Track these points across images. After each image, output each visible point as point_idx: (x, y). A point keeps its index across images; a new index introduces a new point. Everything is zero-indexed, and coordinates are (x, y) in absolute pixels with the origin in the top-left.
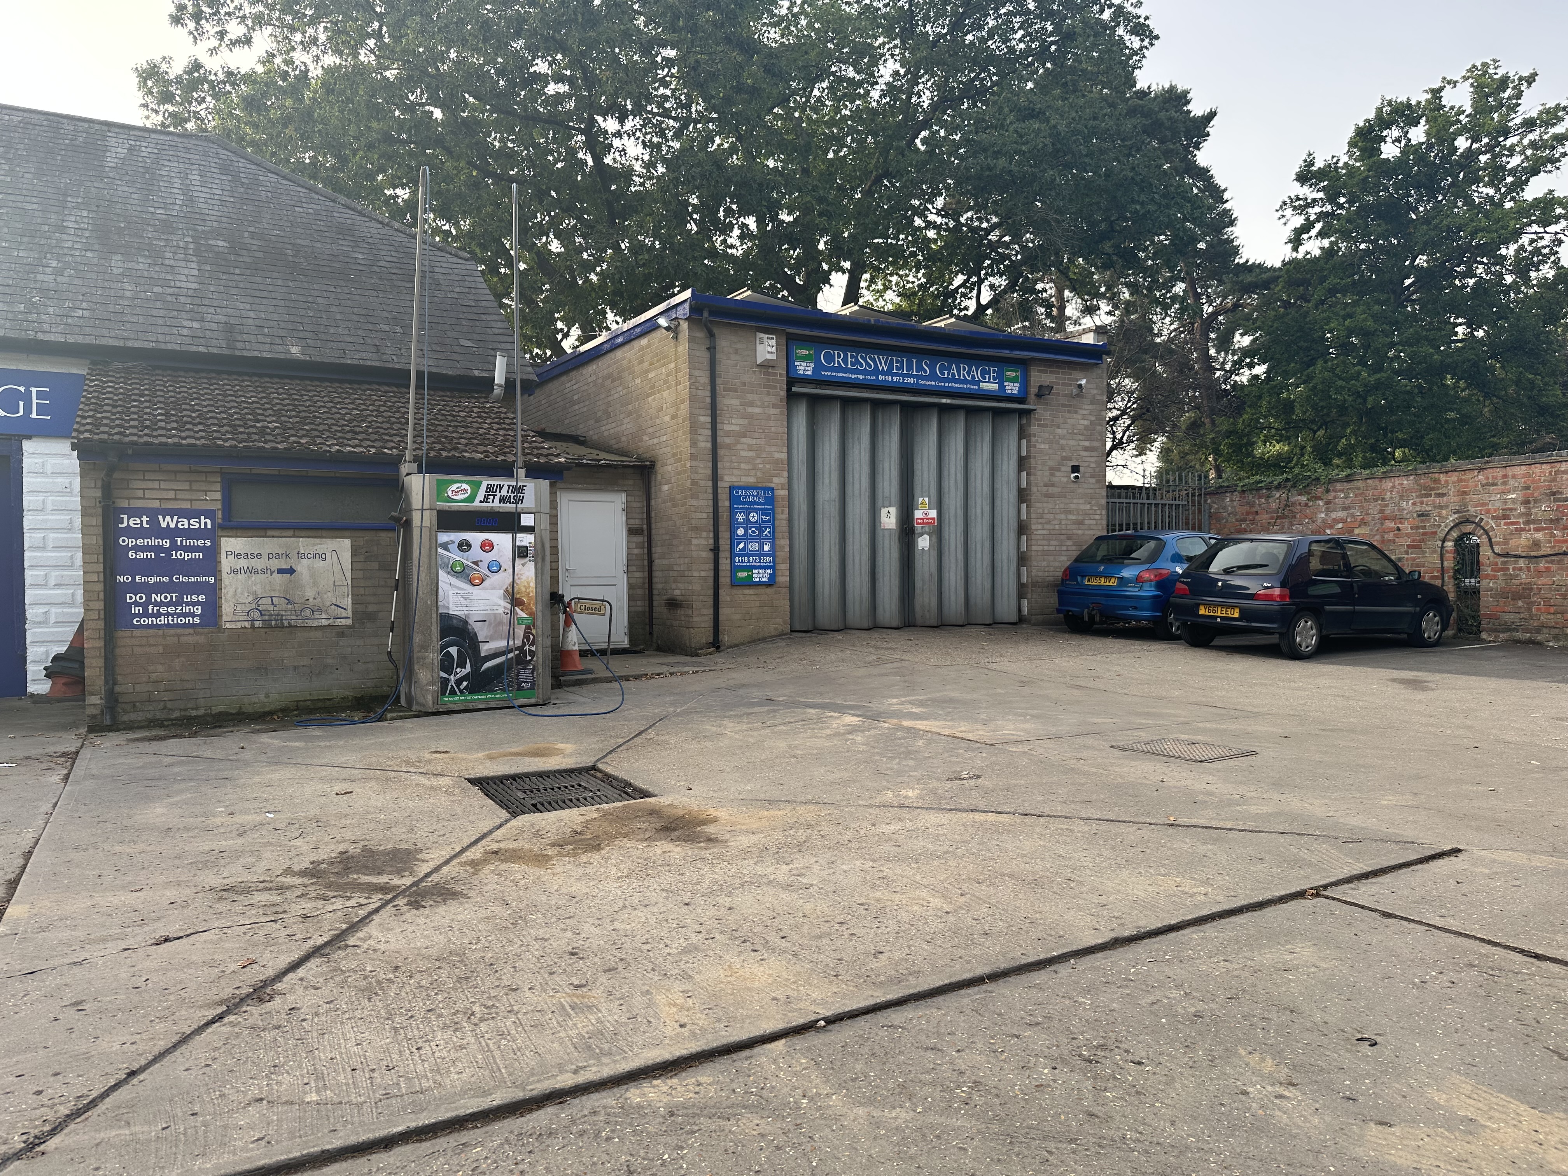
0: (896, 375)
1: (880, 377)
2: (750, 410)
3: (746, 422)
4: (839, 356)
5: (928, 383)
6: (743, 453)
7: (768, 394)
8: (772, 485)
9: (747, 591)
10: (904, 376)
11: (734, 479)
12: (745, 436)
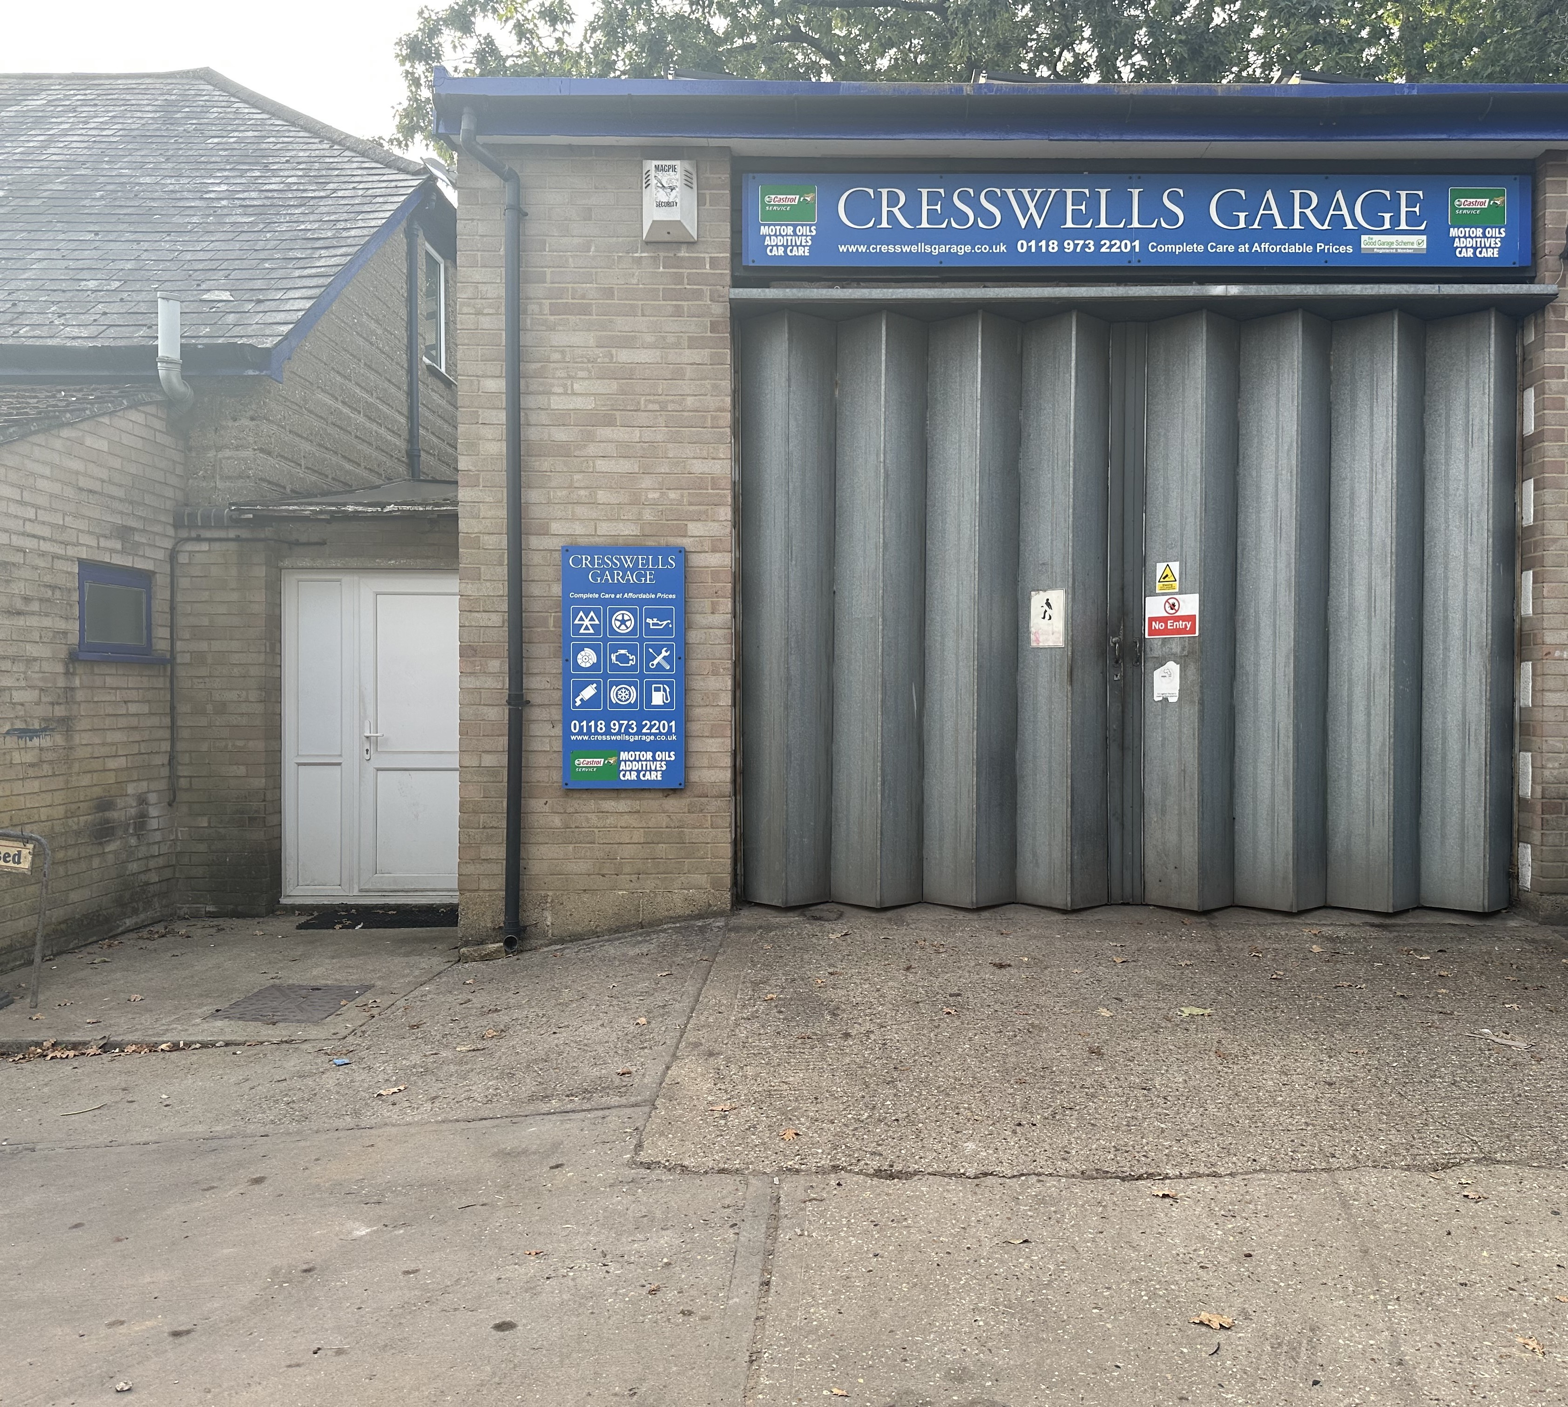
0: (1073, 234)
1: (1022, 246)
2: (624, 356)
3: (614, 386)
4: (893, 200)
5: (1178, 249)
6: (602, 465)
7: (678, 312)
8: (686, 542)
9: (609, 805)
10: (1098, 235)
11: (578, 529)
12: (609, 422)
